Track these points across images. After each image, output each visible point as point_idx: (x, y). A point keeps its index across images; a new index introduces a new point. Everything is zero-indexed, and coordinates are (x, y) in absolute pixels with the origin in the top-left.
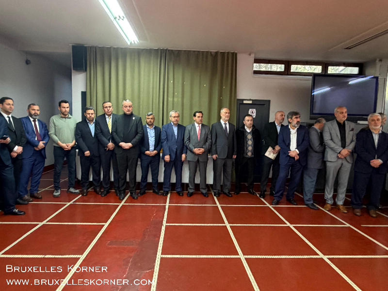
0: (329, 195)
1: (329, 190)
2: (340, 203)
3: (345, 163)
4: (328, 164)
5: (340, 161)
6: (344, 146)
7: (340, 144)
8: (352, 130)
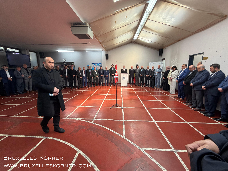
0: (27, 89)
1: (27, 88)
2: (31, 90)
3: (30, 79)
4: (25, 80)
5: (29, 79)
6: (29, 75)
7: (28, 74)
8: (30, 70)
